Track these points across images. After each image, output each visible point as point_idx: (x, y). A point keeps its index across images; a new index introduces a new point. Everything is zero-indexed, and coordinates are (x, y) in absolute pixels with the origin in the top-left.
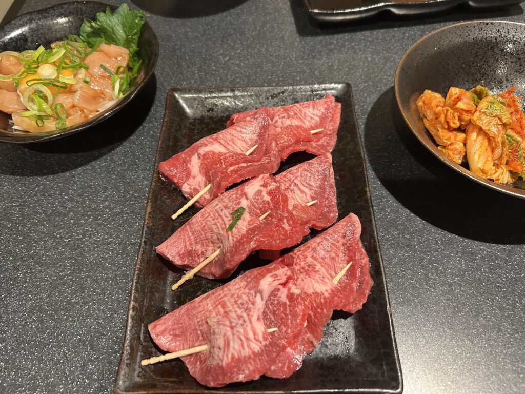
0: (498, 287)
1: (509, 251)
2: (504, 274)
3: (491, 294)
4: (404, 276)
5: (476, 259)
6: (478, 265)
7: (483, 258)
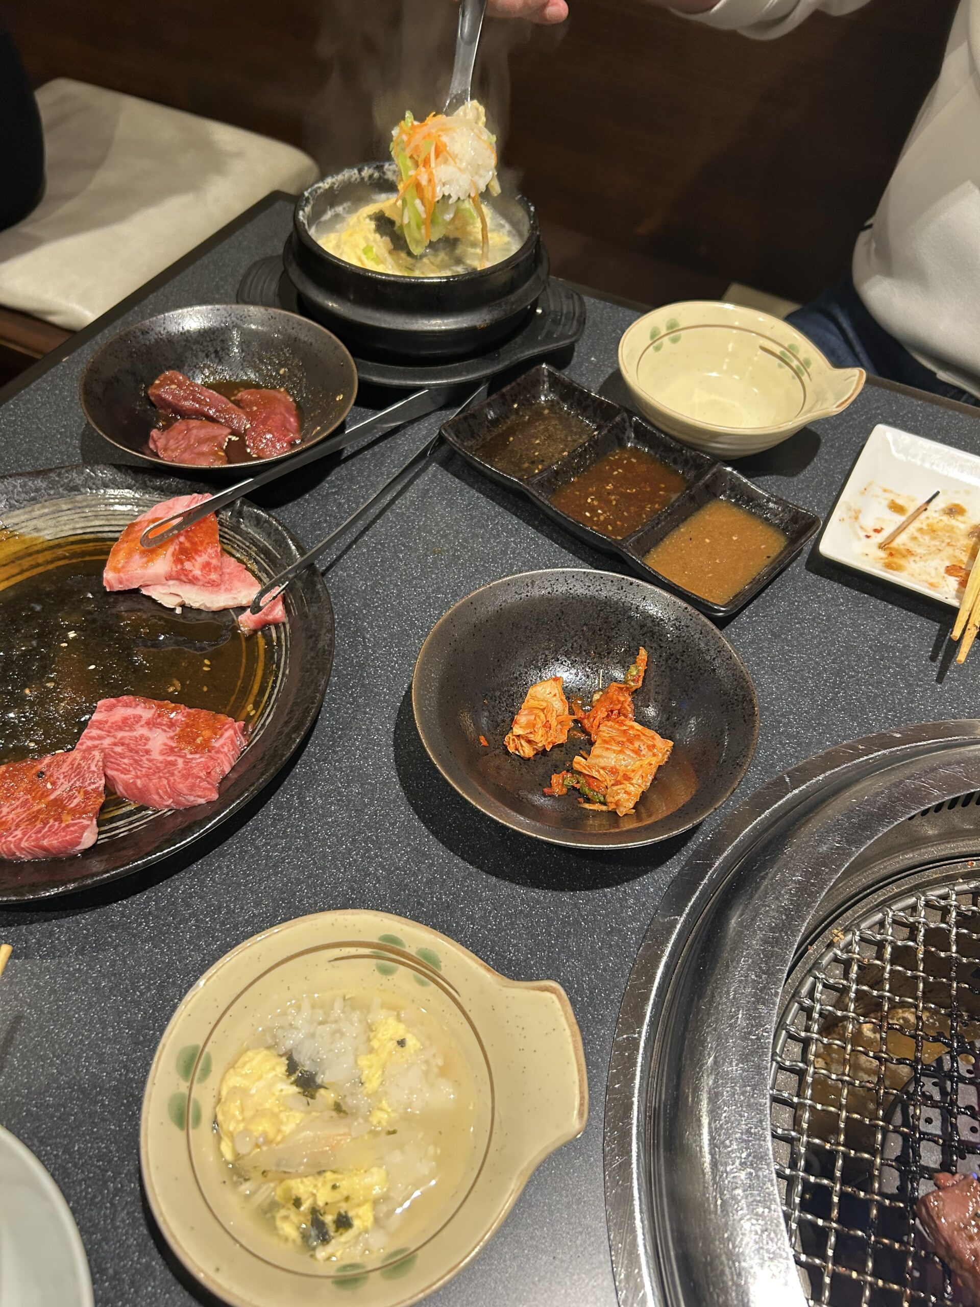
0: (419, 903)
1: (470, 874)
2: (440, 894)
3: (405, 907)
4: (324, 839)
5: (424, 863)
6: (419, 869)
7: (432, 865)
